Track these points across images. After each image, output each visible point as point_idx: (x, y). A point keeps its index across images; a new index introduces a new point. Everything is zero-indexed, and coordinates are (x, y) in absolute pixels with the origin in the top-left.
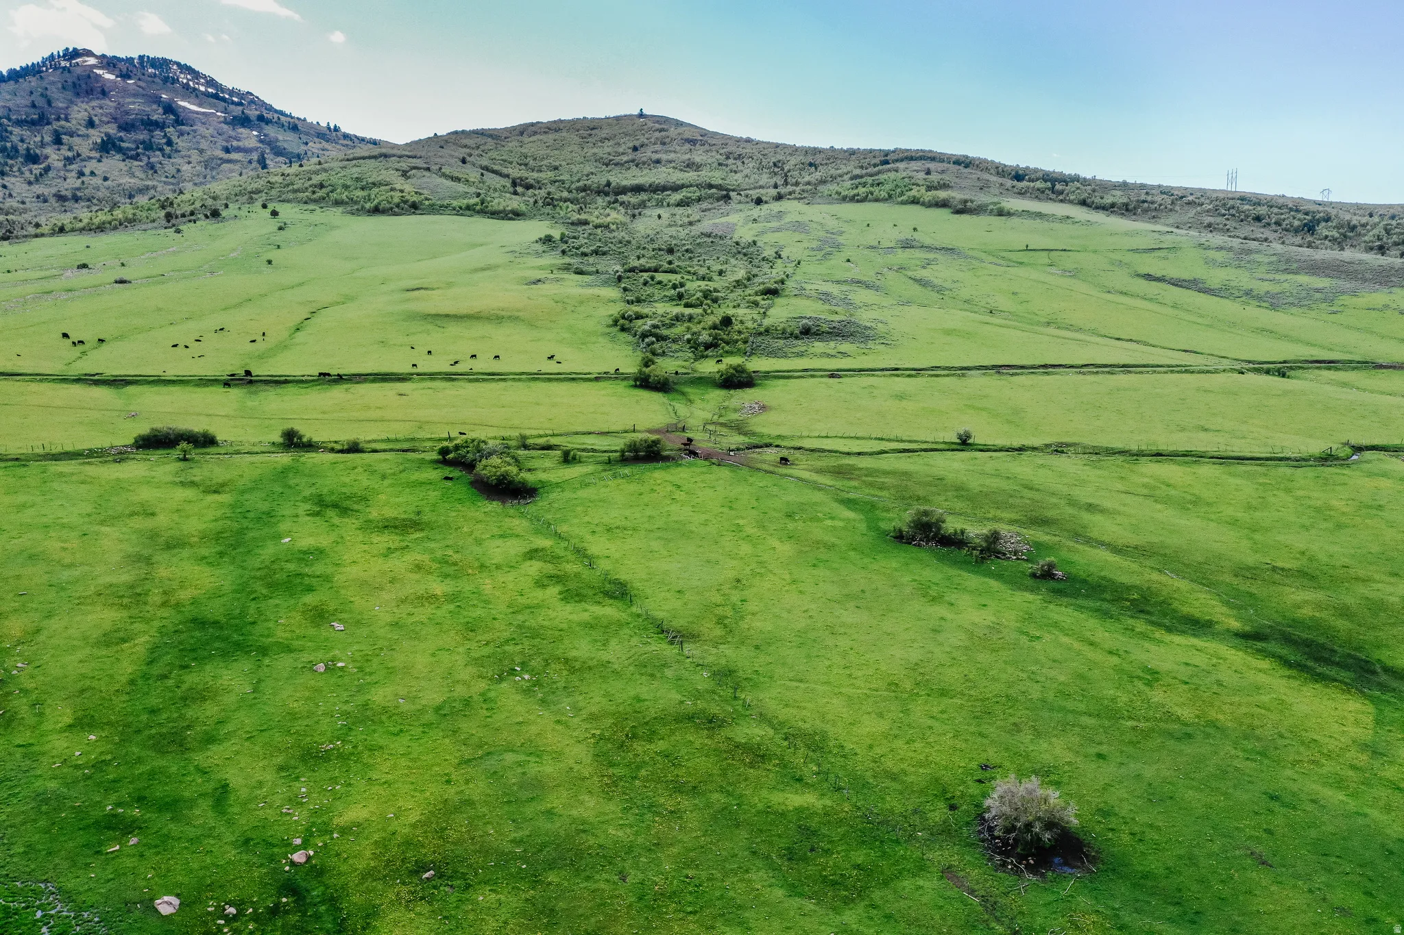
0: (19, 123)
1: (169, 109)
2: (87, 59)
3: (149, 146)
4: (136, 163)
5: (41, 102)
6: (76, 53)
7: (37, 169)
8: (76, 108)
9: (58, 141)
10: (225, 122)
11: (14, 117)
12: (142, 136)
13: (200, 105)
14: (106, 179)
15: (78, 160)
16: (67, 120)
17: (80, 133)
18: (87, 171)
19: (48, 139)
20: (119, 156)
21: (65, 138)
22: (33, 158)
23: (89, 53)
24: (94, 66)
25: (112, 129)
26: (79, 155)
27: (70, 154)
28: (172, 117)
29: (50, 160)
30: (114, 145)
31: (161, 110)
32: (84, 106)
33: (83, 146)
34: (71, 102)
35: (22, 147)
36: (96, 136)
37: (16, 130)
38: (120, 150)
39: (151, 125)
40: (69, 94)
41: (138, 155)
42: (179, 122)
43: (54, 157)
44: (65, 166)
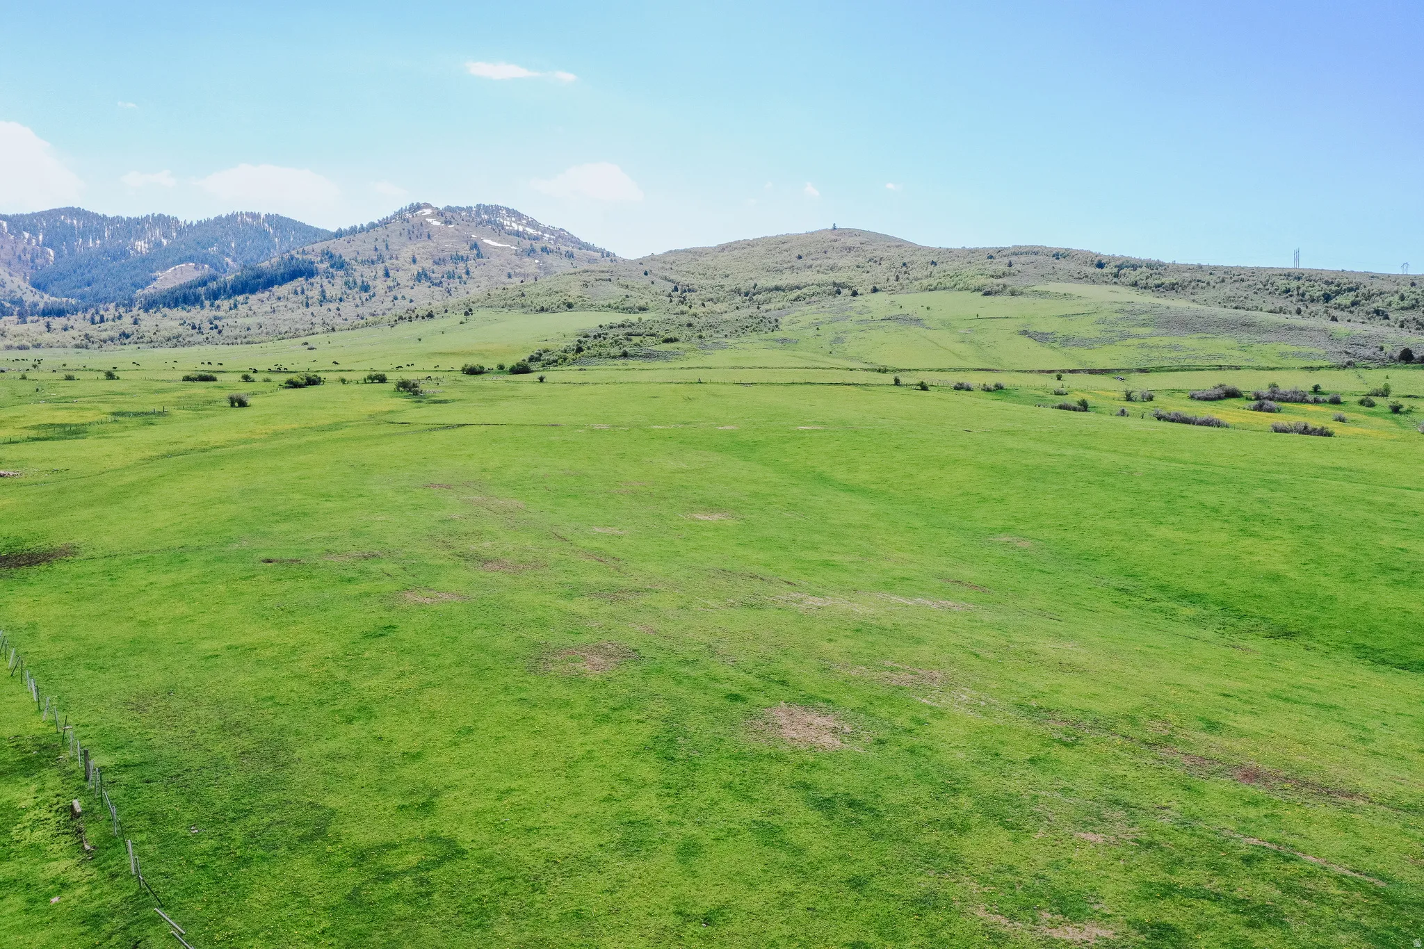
0: (363, 263)
1: (475, 246)
2: (425, 210)
3: (451, 276)
4: (437, 288)
5: (381, 247)
6: (419, 207)
7: (365, 295)
8: (406, 249)
9: (387, 275)
10: (516, 254)
11: (359, 259)
12: (450, 267)
13: (499, 242)
14: (411, 301)
15: (397, 288)
16: (397, 258)
17: (404, 268)
18: (399, 296)
19: (381, 273)
20: (428, 284)
21: (392, 273)
22: (365, 288)
23: (428, 206)
24: (428, 216)
25: (428, 265)
26: (398, 284)
27: (392, 284)
28: (475, 252)
29: (377, 289)
30: (426, 275)
31: (468, 247)
32: (413, 247)
33: (403, 278)
34: (404, 245)
35: (359, 283)
36: (415, 269)
37: (359, 268)
38: (428, 278)
39: (459, 259)
40: (404, 239)
41: (441, 282)
42: (479, 256)
43: (380, 286)
44: (386, 292)
